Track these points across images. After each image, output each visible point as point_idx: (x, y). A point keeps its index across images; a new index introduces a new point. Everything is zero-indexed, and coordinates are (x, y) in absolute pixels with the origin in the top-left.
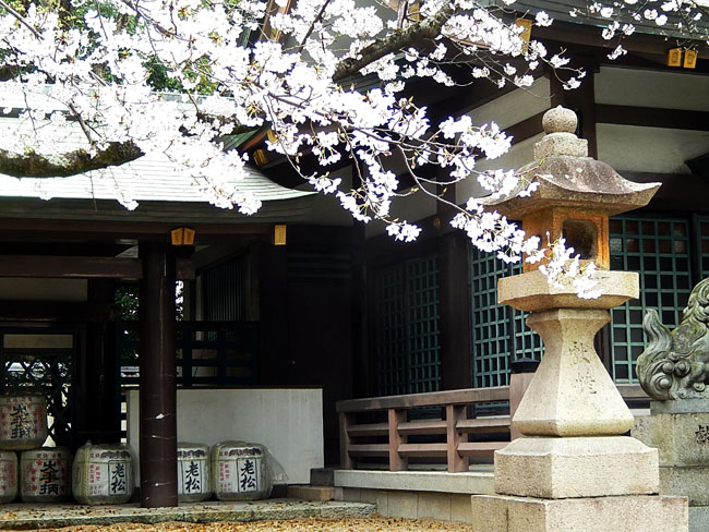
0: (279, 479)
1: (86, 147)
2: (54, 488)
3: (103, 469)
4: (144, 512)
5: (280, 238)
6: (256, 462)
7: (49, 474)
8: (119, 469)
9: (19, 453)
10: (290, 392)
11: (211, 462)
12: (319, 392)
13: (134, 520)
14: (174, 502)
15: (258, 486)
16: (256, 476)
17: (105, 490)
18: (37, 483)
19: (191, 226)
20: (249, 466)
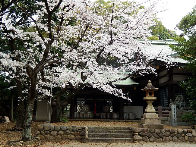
0: (137, 117)
1: (108, 82)
2: (111, 117)
3: (116, 115)
4: (119, 120)
5: (135, 89)
6: (134, 115)
7: (110, 116)
8: (117, 115)
9: (107, 113)
10: (139, 107)
11: (128, 115)
12: (142, 107)
13: (117, 121)
14: (123, 119)
15: (134, 118)
16: (134, 117)
17: (116, 118)
18: (109, 117)
19: (124, 87)
20: (133, 115)
